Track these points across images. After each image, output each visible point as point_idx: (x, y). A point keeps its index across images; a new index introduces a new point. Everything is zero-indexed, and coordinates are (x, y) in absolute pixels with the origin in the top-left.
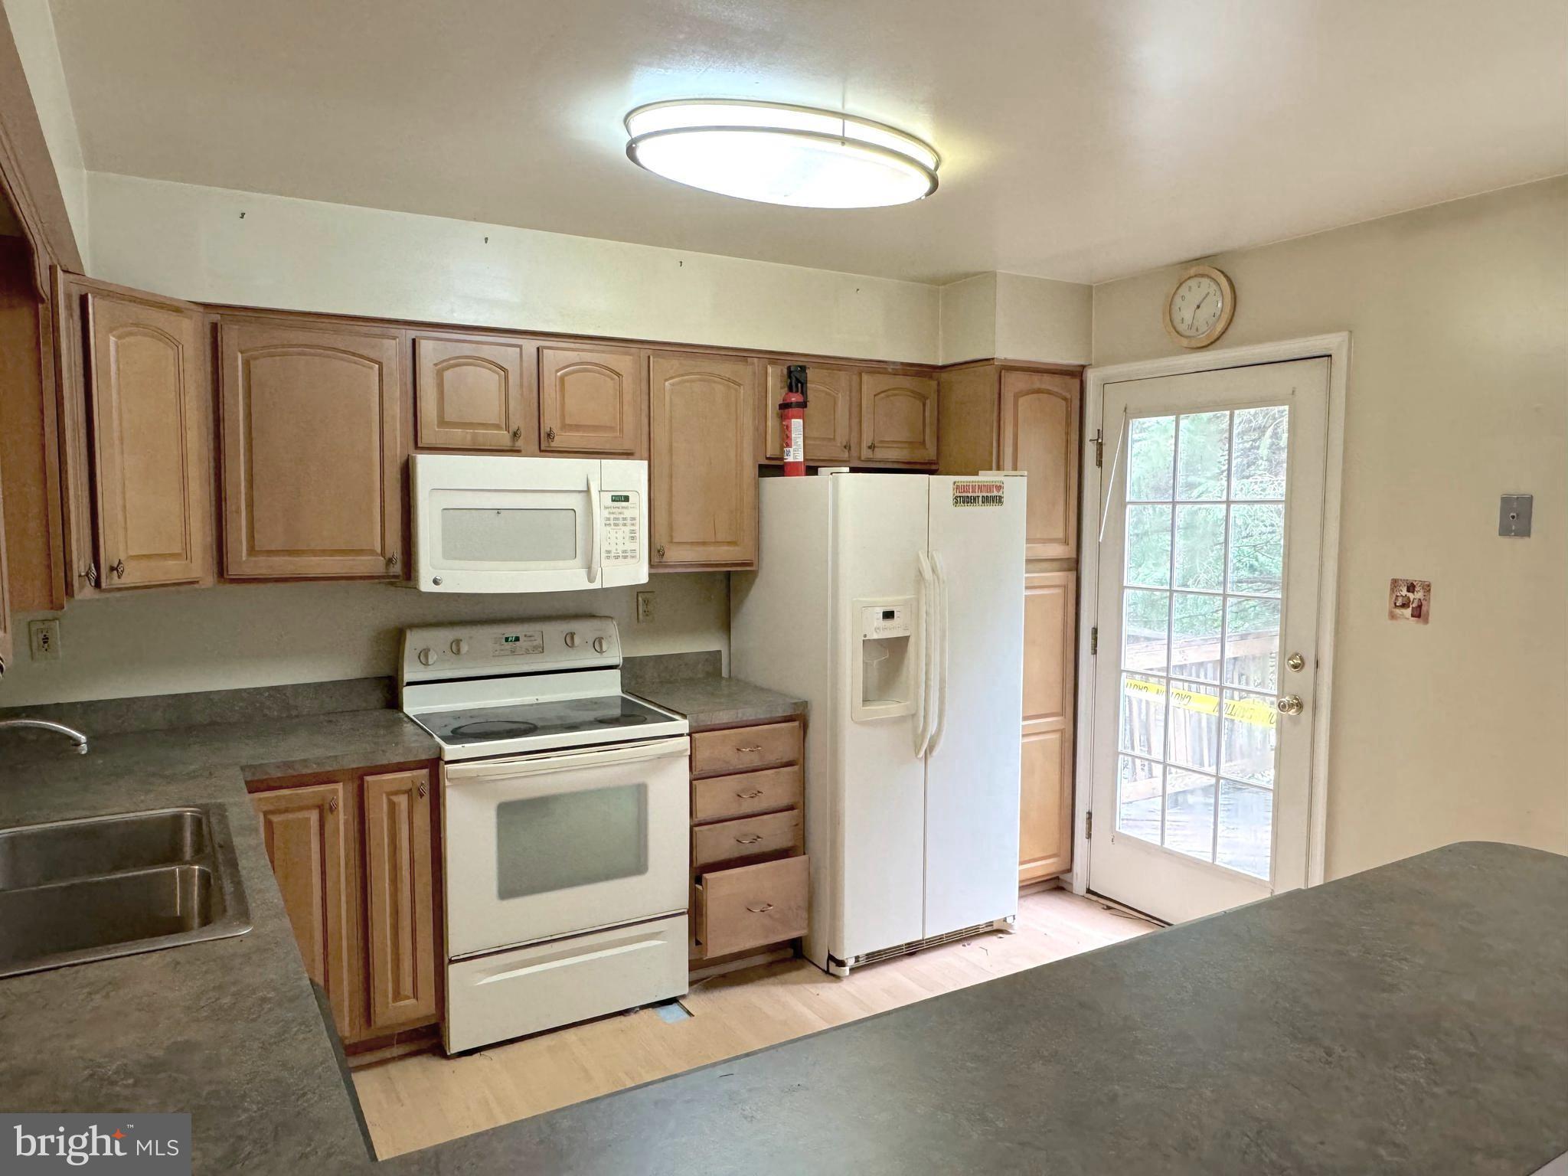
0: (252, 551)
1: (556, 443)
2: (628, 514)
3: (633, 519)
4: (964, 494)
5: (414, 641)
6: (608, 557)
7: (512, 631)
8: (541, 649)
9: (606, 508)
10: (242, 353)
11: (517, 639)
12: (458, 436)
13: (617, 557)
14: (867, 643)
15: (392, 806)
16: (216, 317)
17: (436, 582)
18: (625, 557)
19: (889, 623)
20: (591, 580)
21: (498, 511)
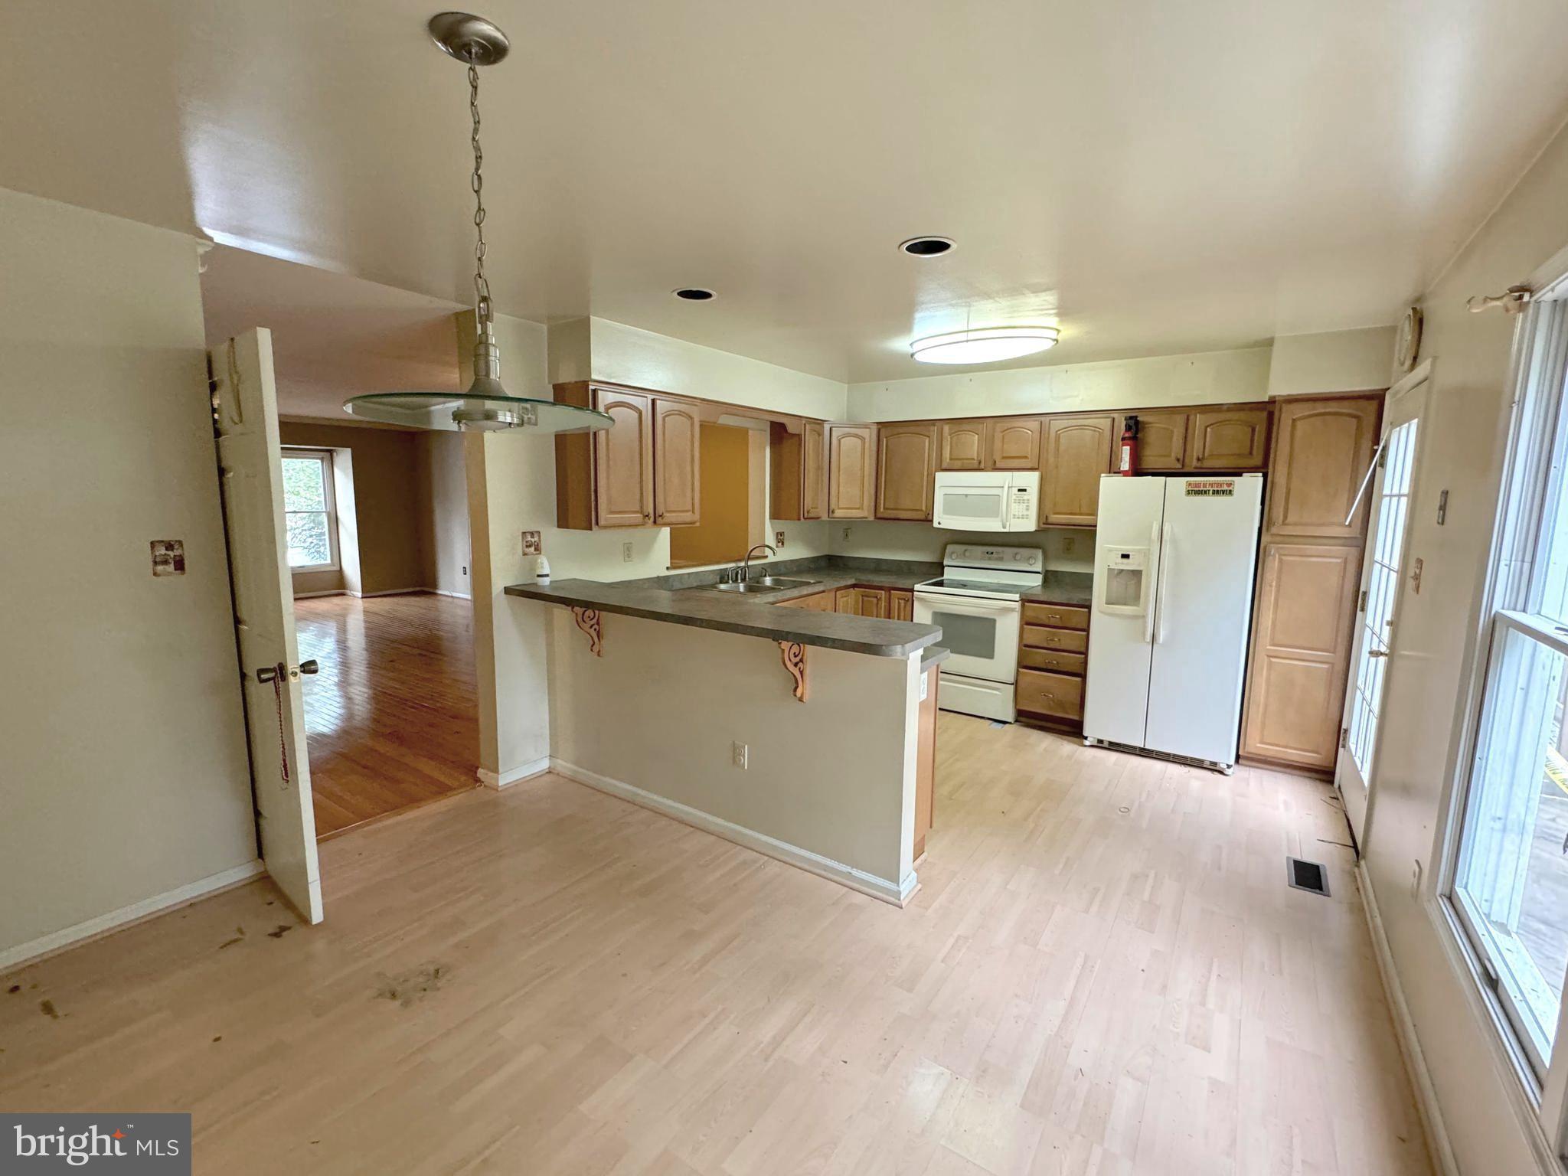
0: (884, 508)
1: (998, 465)
2: (1025, 497)
3: (1028, 500)
4: (1196, 489)
5: (950, 548)
6: (1014, 518)
7: (990, 549)
8: (1001, 559)
9: (1015, 494)
10: (886, 438)
11: (992, 553)
12: (958, 464)
13: (1019, 518)
14: (1110, 570)
15: (899, 603)
16: (880, 426)
17: (939, 523)
18: (1023, 518)
19: (1125, 561)
20: (1004, 527)
21: (966, 495)
